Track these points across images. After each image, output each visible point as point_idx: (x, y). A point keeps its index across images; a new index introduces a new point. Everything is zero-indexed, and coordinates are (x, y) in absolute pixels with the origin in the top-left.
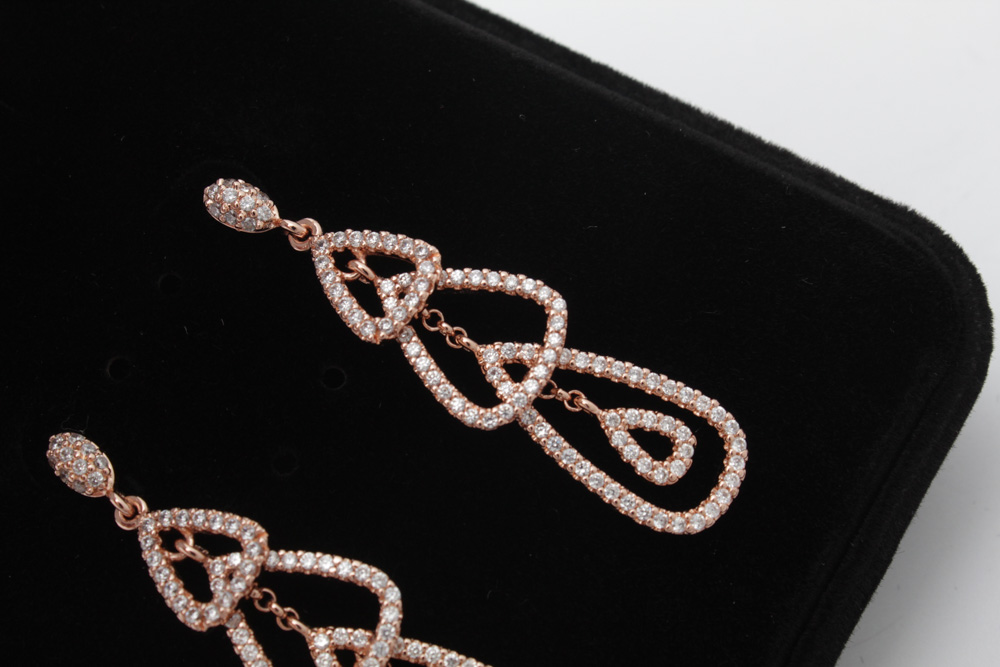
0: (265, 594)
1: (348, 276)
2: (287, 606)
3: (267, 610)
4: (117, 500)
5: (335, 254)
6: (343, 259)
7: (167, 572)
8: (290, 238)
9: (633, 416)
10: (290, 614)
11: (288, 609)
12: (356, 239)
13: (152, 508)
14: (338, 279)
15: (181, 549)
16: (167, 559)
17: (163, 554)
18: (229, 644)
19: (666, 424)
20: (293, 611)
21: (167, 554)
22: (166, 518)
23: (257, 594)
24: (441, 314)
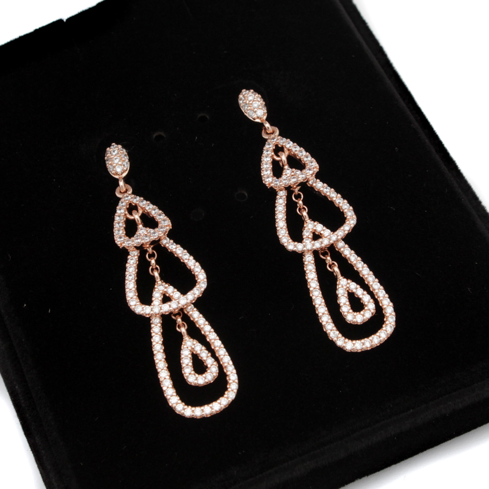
0: (153, 253)
1: (275, 157)
2: (158, 265)
3: (149, 260)
4: (121, 183)
5: (277, 146)
6: (278, 150)
7: (122, 218)
8: (263, 130)
9: (353, 286)
10: (157, 269)
11: (158, 267)
12: (289, 145)
13: (133, 193)
14: (270, 155)
15: (134, 214)
16: (125, 214)
17: (125, 211)
18: (125, 261)
19: (366, 298)
20: (159, 268)
21: (127, 212)
22: (136, 200)
23: (150, 250)
24: (302, 196)
